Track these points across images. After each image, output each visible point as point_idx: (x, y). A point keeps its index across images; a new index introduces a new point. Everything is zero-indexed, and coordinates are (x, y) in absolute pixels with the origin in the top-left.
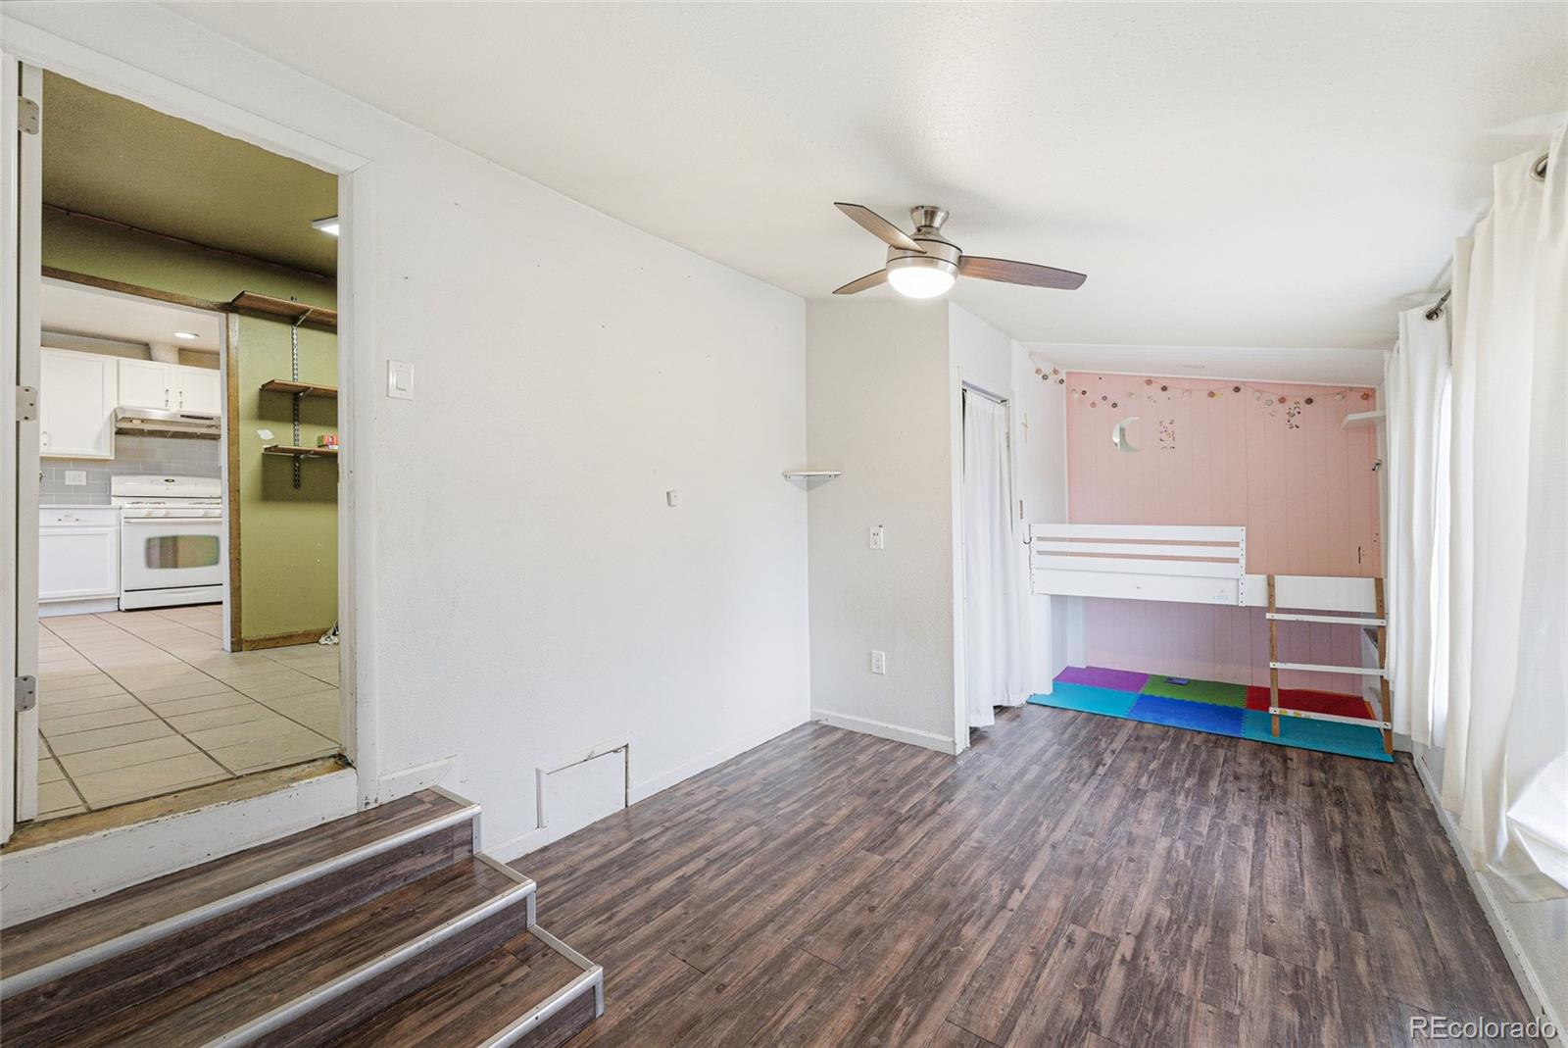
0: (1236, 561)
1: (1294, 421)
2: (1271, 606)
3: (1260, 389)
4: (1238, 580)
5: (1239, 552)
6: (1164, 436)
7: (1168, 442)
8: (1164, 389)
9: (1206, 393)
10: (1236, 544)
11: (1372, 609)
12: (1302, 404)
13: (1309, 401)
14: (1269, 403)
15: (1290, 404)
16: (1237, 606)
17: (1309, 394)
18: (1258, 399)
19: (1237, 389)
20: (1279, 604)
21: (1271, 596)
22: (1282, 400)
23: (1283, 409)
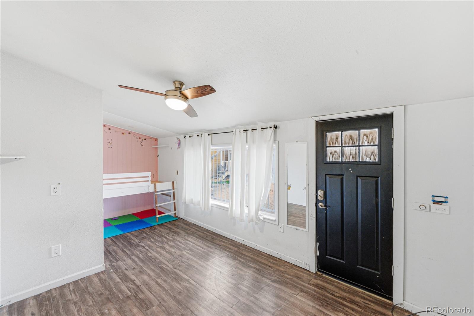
0: (148, 181)
1: (142, 144)
2: (155, 191)
3: (135, 134)
4: (148, 186)
5: (149, 179)
6: (109, 144)
7: (110, 146)
8: (109, 129)
9: (121, 133)
10: (148, 177)
11: (172, 188)
12: (144, 140)
13: (145, 139)
14: (137, 138)
15: (141, 139)
16: (148, 193)
17: (145, 138)
18: (134, 137)
19: (129, 133)
20: (157, 190)
21: (155, 188)
22: (140, 138)
23: (140, 140)
